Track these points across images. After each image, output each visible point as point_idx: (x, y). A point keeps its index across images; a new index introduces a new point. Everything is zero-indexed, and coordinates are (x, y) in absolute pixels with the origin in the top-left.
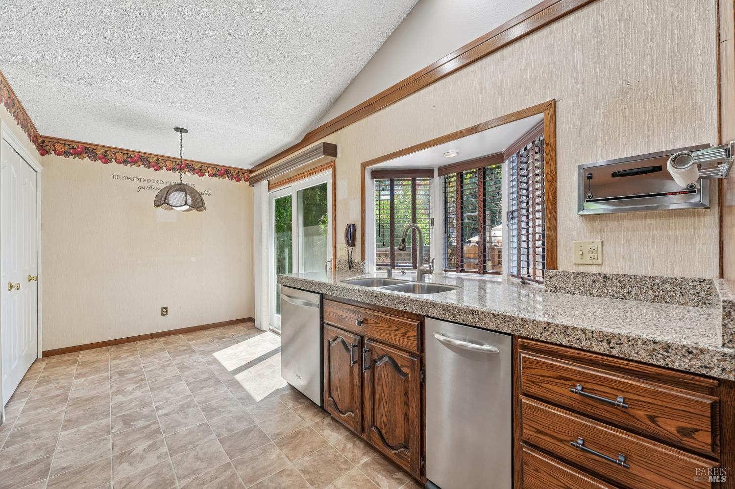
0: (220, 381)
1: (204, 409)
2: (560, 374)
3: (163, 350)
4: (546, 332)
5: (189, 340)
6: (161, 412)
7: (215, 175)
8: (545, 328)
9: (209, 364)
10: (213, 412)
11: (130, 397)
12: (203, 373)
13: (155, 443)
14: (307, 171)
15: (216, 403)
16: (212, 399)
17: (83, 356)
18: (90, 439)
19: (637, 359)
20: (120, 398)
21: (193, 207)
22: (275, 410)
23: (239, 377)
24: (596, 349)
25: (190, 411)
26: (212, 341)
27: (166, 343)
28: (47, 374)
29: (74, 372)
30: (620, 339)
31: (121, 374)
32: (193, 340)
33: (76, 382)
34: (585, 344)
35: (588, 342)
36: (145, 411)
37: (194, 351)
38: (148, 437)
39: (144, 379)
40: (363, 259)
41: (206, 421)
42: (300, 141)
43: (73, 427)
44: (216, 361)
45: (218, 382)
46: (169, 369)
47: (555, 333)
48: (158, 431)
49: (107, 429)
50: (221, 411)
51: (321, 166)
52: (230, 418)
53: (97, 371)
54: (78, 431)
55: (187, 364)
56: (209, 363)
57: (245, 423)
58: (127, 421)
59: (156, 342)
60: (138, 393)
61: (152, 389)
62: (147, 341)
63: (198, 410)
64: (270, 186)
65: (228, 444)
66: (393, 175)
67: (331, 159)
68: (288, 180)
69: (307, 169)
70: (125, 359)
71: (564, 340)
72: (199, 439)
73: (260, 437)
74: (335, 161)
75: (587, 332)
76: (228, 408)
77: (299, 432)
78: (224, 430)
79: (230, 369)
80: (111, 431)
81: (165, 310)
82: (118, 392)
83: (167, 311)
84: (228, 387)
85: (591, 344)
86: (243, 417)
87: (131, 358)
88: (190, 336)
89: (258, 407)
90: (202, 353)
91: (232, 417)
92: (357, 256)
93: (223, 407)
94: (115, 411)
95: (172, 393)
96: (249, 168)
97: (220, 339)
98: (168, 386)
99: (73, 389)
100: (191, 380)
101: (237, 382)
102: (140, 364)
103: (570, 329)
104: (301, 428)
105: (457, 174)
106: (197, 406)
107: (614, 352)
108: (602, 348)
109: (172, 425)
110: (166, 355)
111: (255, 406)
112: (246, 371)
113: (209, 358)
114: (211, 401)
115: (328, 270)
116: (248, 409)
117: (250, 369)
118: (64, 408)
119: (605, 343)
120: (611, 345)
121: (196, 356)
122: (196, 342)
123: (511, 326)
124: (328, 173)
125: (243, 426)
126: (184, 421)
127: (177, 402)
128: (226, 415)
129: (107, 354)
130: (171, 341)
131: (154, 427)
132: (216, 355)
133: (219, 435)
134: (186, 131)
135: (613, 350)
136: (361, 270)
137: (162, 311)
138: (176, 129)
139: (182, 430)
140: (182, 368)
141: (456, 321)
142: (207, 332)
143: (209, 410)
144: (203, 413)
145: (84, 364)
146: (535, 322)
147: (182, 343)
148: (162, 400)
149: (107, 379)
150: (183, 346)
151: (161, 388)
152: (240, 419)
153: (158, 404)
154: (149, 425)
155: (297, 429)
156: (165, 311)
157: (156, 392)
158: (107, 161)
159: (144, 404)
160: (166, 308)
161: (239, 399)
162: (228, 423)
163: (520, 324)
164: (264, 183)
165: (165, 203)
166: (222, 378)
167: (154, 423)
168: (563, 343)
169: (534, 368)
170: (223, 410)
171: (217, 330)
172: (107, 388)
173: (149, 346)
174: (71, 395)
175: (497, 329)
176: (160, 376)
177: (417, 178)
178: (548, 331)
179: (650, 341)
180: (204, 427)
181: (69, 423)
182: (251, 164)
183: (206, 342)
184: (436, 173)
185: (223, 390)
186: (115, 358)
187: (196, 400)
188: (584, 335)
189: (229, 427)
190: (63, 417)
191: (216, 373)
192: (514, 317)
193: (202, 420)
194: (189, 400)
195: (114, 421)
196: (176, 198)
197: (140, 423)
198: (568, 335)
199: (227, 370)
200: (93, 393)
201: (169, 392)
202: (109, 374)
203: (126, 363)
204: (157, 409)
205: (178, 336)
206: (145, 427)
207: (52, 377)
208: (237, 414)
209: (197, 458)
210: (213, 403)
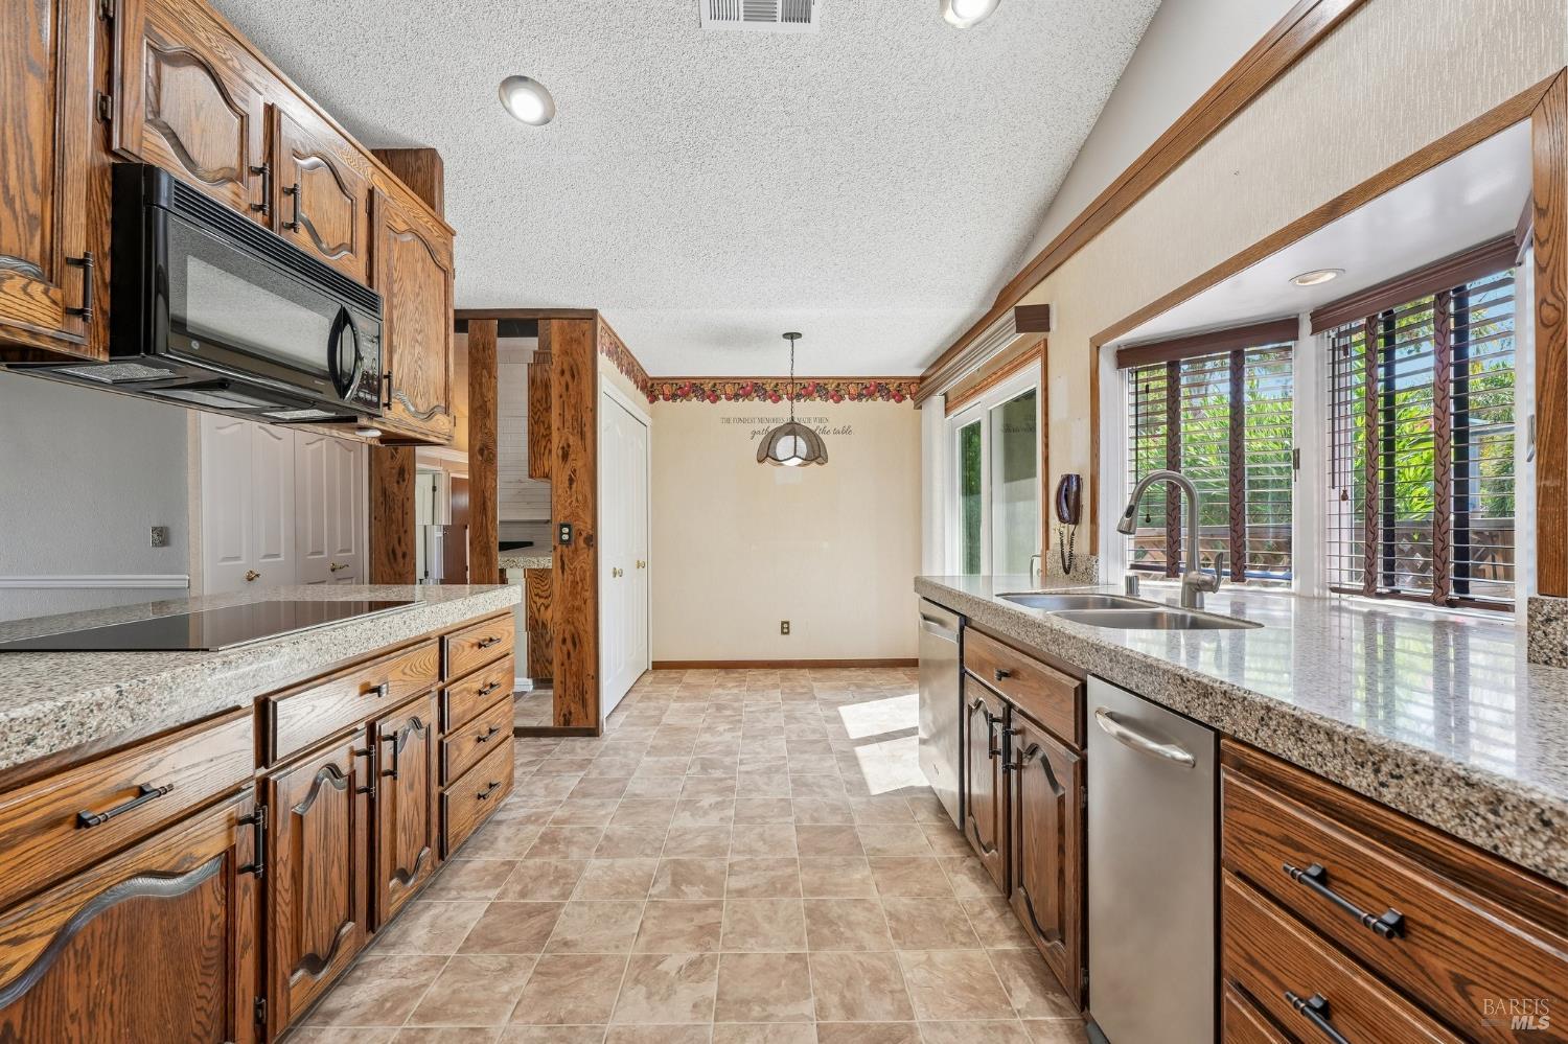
0: (830, 749)
1: (793, 781)
2: (1286, 832)
3: (775, 686)
4: (1265, 728)
5: (815, 680)
6: (743, 768)
7: (859, 397)
8: (1262, 719)
9: (826, 721)
10: (804, 789)
11: (719, 739)
12: (814, 731)
13: (724, 801)
14: (1002, 369)
15: (814, 777)
16: (811, 770)
17: (691, 676)
18: (666, 773)
19: (1432, 822)
20: (707, 737)
21: (808, 460)
22: (892, 815)
23: (860, 751)
24: (1352, 783)
25: (777, 778)
26: (846, 688)
27: (783, 679)
28: (650, 689)
29: (675, 694)
30: (1398, 766)
31: (719, 708)
32: (819, 680)
33: (674, 705)
34: (1332, 768)
35: (1338, 761)
36: (728, 760)
37: (815, 698)
38: (720, 792)
39: (740, 721)
40: (1094, 551)
41: (791, 797)
42: (989, 309)
43: (656, 756)
44: (838, 720)
45: (829, 750)
46: (773, 715)
47: (1279, 732)
48: (731, 789)
49: (684, 768)
50: (814, 790)
51: (1024, 353)
52: (823, 803)
53: (697, 698)
54: (658, 761)
55: (798, 714)
56: (828, 720)
57: (839, 818)
58: (706, 766)
59: (772, 674)
60: (728, 737)
61: (744, 737)
62: (762, 671)
63: (787, 779)
64: (949, 405)
65: (805, 836)
66: (1172, 352)
67: (1038, 336)
68: (972, 391)
69: (1001, 365)
70: (727, 689)
71: (1296, 753)
72: (772, 817)
73: (851, 843)
74: (1046, 340)
75: (1336, 738)
76: (826, 790)
77: (914, 860)
78: (808, 816)
79: (853, 736)
80: (688, 772)
81: (785, 626)
82: (709, 729)
83: (788, 628)
84: (839, 760)
85: (1344, 768)
86: (839, 809)
87: (736, 691)
88: (819, 674)
89: (869, 802)
90: (826, 703)
91: (825, 803)
92: (1082, 546)
93: (820, 787)
94: (698, 750)
95: (764, 748)
96: (918, 373)
97: (859, 686)
98: (764, 738)
99: (668, 712)
100: (794, 737)
101: (855, 758)
102: (742, 700)
103: (1306, 725)
104: (920, 855)
105: (1368, 318)
106: (788, 774)
107: (1388, 796)
108: (1362, 781)
109: (749, 787)
110: (777, 694)
111: (864, 800)
112: (876, 745)
113: (831, 713)
114: (808, 773)
115: (1035, 573)
116: (852, 800)
117: (884, 744)
118: (653, 732)
119: (1368, 770)
120: (1382, 778)
121: (815, 706)
122: (822, 686)
123: (1208, 707)
124: (1035, 366)
125: (835, 821)
126: (765, 787)
127: (767, 761)
128: (819, 799)
129: (713, 678)
130: (791, 676)
131: (730, 782)
132: (842, 709)
133: (798, 820)
134: (799, 335)
135: (1384, 790)
136: (1089, 576)
137: (782, 628)
138: (786, 336)
139: (757, 798)
140: (790, 718)
141: (1128, 687)
142: (845, 673)
143: (800, 784)
144: (790, 785)
145: (688, 686)
146: (1246, 703)
147: (803, 682)
148: (750, 753)
149: (703, 710)
150: (803, 687)
151: (754, 737)
152: (835, 810)
153: (743, 757)
154: (726, 779)
155: (912, 856)
156: (785, 628)
157: (747, 741)
158: (715, 398)
159: (729, 752)
160: (788, 623)
161: (847, 783)
162: (816, 810)
163: (1221, 704)
164: (937, 400)
165: (767, 456)
166: (836, 747)
167: (731, 778)
168: (1294, 759)
169: (1244, 811)
170: (818, 790)
171: (861, 672)
172: (699, 721)
173: (761, 678)
174: (664, 720)
175: (1186, 711)
176: (759, 721)
177: (1246, 350)
178: (1268, 725)
179: (1459, 778)
180: (784, 803)
181: (654, 750)
182: (920, 366)
183: (836, 688)
184: (1306, 327)
185: (831, 763)
186: (720, 686)
187: (790, 765)
188: (1329, 746)
189: (815, 814)
190: (650, 742)
191: (831, 737)
192: (1212, 687)
194: (782, 762)
195: (693, 762)
196: (784, 446)
197: (718, 774)
198: (1302, 740)
199: (848, 737)
200: (685, 723)
201: (762, 746)
202: (706, 704)
203: (728, 694)
204: (741, 762)
205: (802, 671)
206: (721, 780)
207: (655, 694)
208: (835, 802)
209: (761, 837)
210: (809, 777)
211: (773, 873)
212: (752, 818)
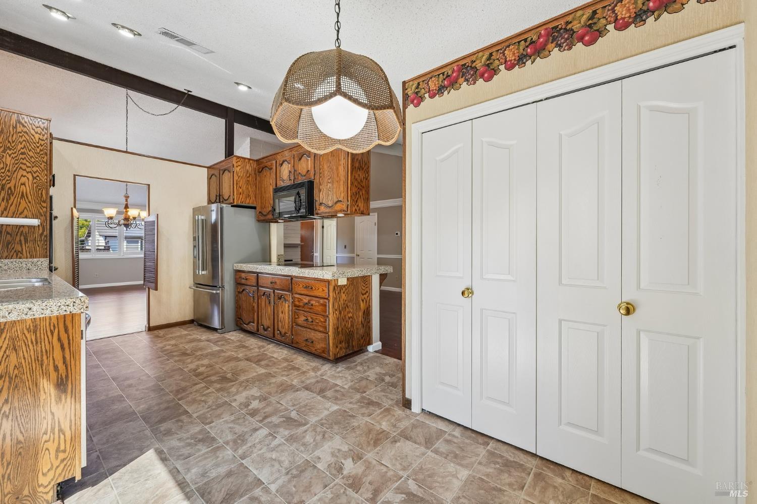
1: (214, 439)
10: (200, 437)
15: (199, 450)
16: (207, 456)
41: (207, 427)
50: (192, 439)
52: (179, 433)
57: (162, 429)
63: (220, 438)
72: (208, 412)
76: (182, 444)
78: (185, 421)
91: (178, 434)
93: (189, 445)
106: (224, 443)
114: (207, 453)
128: (185, 435)
133: (190, 416)
143: (207, 439)
144: (213, 435)
152: (168, 433)
162: (181, 427)
170: (188, 441)
180: (207, 421)
189: (180, 424)
193: (211, 428)
208: (171, 438)
209: (205, 402)
210: (204, 449)
211: (187, 393)
212: (218, 407)
